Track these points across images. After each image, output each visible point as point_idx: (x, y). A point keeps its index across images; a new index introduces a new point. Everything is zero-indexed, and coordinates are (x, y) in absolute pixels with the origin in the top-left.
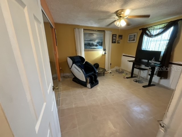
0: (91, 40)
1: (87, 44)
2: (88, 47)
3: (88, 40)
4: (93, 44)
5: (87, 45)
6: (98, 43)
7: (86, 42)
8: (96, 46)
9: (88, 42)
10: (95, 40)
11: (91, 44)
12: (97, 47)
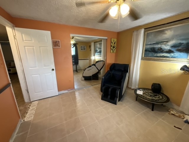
0: (157, 43)
1: (150, 50)
2: (150, 54)
3: (152, 43)
4: (161, 49)
5: (148, 51)
6: (174, 46)
7: (148, 47)
8: (170, 52)
9: (152, 46)
10: (167, 42)
11: (156, 49)
12: (172, 54)
